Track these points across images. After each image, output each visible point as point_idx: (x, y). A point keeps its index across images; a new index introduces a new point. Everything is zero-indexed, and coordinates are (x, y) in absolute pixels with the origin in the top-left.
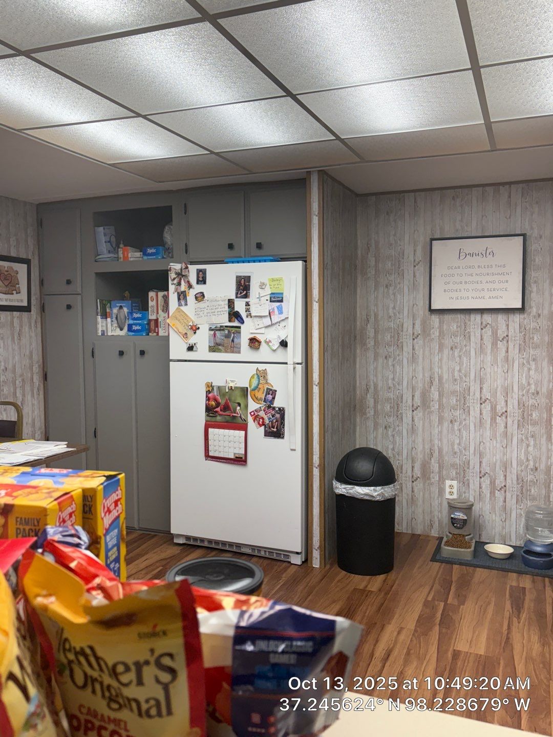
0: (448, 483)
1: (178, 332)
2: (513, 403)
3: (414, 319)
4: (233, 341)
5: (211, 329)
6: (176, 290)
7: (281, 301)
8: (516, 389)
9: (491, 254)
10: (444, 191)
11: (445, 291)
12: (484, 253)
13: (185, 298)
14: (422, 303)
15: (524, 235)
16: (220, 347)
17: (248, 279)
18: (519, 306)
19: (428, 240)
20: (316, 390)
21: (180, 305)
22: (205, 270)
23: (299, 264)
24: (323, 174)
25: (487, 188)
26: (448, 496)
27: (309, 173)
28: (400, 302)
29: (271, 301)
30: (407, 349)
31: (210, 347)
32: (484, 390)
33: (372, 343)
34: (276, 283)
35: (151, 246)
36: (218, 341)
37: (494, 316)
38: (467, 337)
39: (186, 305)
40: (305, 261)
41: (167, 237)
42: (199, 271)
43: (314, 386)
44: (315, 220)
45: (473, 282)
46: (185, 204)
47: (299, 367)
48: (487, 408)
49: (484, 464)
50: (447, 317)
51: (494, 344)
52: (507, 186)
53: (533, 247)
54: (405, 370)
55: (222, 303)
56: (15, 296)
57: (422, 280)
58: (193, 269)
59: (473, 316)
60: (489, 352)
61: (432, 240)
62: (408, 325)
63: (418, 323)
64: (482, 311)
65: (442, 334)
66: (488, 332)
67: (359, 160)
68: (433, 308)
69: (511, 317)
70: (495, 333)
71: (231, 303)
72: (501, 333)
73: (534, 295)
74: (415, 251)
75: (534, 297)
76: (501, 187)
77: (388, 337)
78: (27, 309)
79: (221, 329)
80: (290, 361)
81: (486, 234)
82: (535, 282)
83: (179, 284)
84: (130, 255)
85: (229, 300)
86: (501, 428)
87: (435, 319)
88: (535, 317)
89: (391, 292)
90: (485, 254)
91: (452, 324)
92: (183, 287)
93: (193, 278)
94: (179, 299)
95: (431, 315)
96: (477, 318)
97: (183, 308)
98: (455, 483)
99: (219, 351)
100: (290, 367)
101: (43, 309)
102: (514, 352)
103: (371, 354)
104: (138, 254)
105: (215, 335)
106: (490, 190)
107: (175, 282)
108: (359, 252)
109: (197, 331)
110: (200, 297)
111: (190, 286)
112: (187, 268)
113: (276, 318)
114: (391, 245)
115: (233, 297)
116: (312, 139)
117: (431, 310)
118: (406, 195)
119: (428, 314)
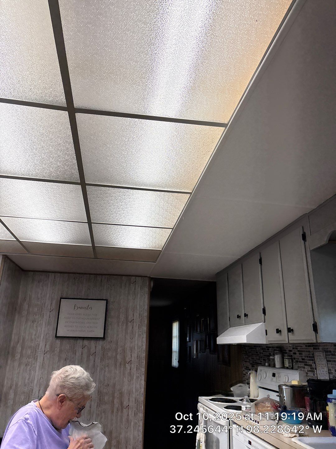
3: (46, 342)
9: (91, 308)
10: (70, 274)
11: (65, 326)
14: (52, 333)
15: (107, 300)
18: (102, 336)
19: (59, 298)
24: (5, 257)
25: (91, 276)
28: (39, 332)
30: (40, 360)
33: (19, 356)
37: (89, 341)
38: (75, 353)
45: (80, 323)
50: (65, 341)
51: (88, 357)
52: (101, 276)
53: (110, 306)
54: (37, 374)
57: (53, 320)
59: (78, 341)
60: (85, 361)
61: (61, 298)
62: (42, 345)
63: (48, 344)
64: (84, 338)
65: (61, 351)
66: (85, 350)
67: (28, 253)
68: (58, 335)
69: (98, 342)
70: (89, 350)
72: (93, 350)
74: (51, 304)
75: (109, 331)
76: (98, 276)
77: (29, 352)
81: (89, 298)
82: (111, 324)
87: (58, 342)
88: (109, 342)
89: (35, 325)
90: (87, 308)
91: (67, 345)
95: (56, 340)
96: (80, 342)
102: (98, 361)
103: (16, 364)
106: (93, 276)
108: (19, 301)
114: (39, 299)
116: (3, 238)
117: (56, 337)
118: (50, 274)
119: (54, 339)
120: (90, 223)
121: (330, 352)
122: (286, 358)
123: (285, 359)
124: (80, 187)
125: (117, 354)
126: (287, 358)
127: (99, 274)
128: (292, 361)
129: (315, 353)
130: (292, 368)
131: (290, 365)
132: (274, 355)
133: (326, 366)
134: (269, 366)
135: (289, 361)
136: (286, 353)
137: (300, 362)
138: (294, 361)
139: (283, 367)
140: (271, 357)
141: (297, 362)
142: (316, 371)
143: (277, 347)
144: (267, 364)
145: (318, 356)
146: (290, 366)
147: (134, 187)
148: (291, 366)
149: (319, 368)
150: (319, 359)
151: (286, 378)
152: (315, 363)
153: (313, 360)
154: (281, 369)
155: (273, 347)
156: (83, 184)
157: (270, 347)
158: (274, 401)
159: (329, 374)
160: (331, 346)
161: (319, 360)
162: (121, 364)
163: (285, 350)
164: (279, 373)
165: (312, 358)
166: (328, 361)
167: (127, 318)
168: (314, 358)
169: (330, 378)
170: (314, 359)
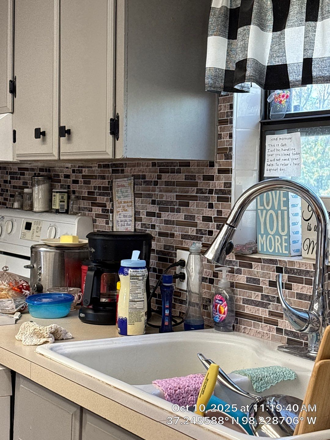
121: (144, 177)
122: (57, 192)
123: (53, 194)
126: (58, 190)
128: (69, 198)
129: (114, 180)
130: (67, 212)
131: (64, 205)
132: (33, 185)
133: (131, 206)
134: (21, 208)
135: (62, 197)
136: (59, 181)
137: (84, 198)
138: (73, 196)
139: (49, 210)
140: (26, 190)
141: (78, 198)
142: (113, 216)
143: (41, 170)
144: (16, 205)
145: (119, 186)
146: (62, 207)
148: (66, 208)
149: (118, 209)
150: (121, 191)
151: (50, 232)
152: (111, 200)
153: (108, 194)
154: (44, 214)
155: (32, 170)
157: (27, 169)
158: (17, 279)
159: (135, 221)
160: (147, 166)
161: (120, 194)
163: (58, 176)
164: (38, 223)
165: (108, 191)
166: (136, 195)
168: (111, 189)
169: (135, 229)
170: (112, 193)
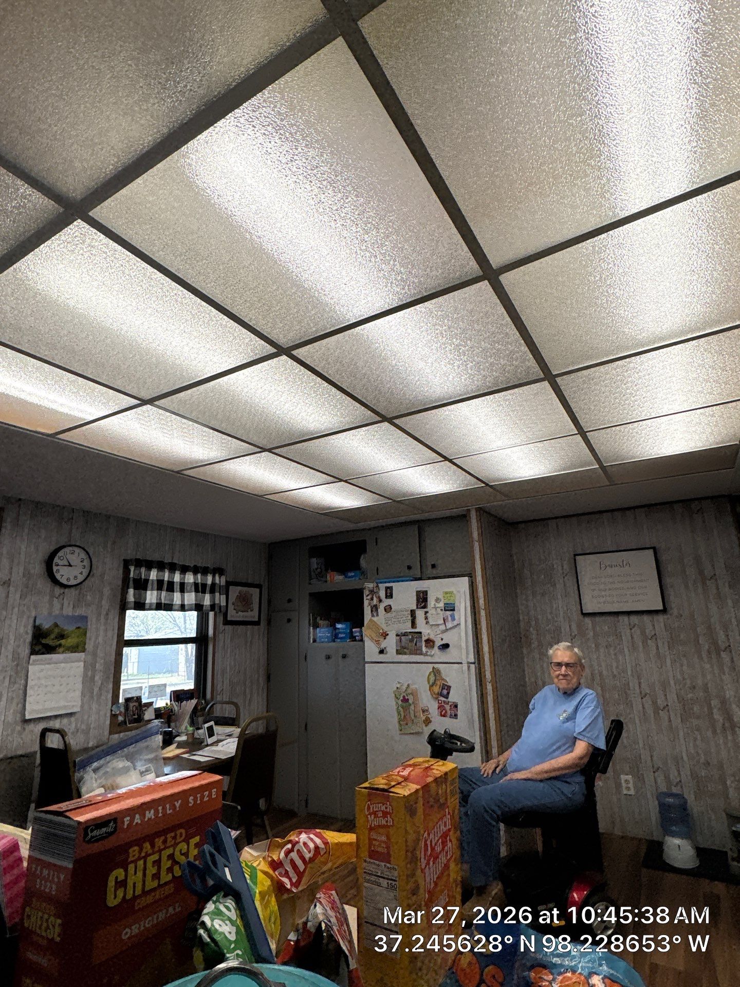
0: (623, 777)
1: (372, 639)
2: (672, 697)
3: (570, 622)
4: (416, 644)
5: (397, 635)
6: (370, 604)
7: (453, 610)
8: (672, 682)
9: (628, 565)
10: (580, 517)
11: (593, 597)
12: (621, 564)
13: (377, 610)
14: (575, 608)
15: (654, 549)
16: (405, 650)
17: (425, 593)
18: (661, 608)
19: (572, 556)
20: (489, 687)
21: (373, 616)
22: (392, 587)
23: (466, 579)
24: (479, 510)
25: (616, 513)
26: (625, 792)
27: (469, 511)
28: (556, 607)
29: (445, 610)
31: (397, 650)
32: (643, 686)
34: (448, 595)
35: (351, 571)
36: (403, 644)
37: (639, 617)
38: (619, 636)
39: (377, 615)
40: (471, 577)
41: (363, 562)
42: (387, 588)
43: (488, 683)
44: (476, 546)
45: (616, 589)
46: (376, 539)
47: (473, 666)
48: (648, 702)
49: (655, 758)
50: (598, 619)
51: (644, 642)
52: (632, 510)
53: (663, 558)
55: (406, 613)
56: (249, 613)
57: (572, 590)
58: (382, 586)
59: (621, 618)
60: (641, 649)
61: (575, 555)
62: (564, 626)
63: (574, 626)
64: (628, 613)
65: (596, 635)
66: (637, 632)
67: (506, 499)
68: (584, 611)
69: (656, 617)
70: (643, 633)
71: (413, 613)
72: (649, 631)
73: (672, 598)
74: (562, 565)
76: (627, 512)
77: (549, 638)
78: (257, 623)
79: (405, 634)
80: (464, 661)
81: (621, 549)
82: (672, 586)
83: (372, 599)
84: (335, 578)
85: (411, 611)
86: (665, 723)
87: (588, 620)
88: (677, 617)
89: (546, 599)
91: (604, 625)
92: (375, 601)
93: (382, 594)
94: (372, 611)
95: (584, 618)
96: (624, 619)
97: (375, 619)
98: (629, 777)
99: (405, 654)
100: (465, 666)
101: (269, 622)
102: (664, 649)
103: (536, 654)
104: (341, 577)
105: (401, 639)
106: (618, 514)
107: (369, 597)
108: (516, 567)
109: (387, 637)
110: (388, 609)
111: (380, 601)
112: (377, 586)
113: (449, 625)
114: (542, 560)
115: (414, 607)
116: (467, 487)
117: (583, 614)
118: (549, 522)
119: (581, 617)
120: (582, 433)
124: (546, 383)
125: (697, 636)
127: (629, 509)
147: (640, 350)
156: (549, 377)
162: (709, 652)
167: (701, 573)
